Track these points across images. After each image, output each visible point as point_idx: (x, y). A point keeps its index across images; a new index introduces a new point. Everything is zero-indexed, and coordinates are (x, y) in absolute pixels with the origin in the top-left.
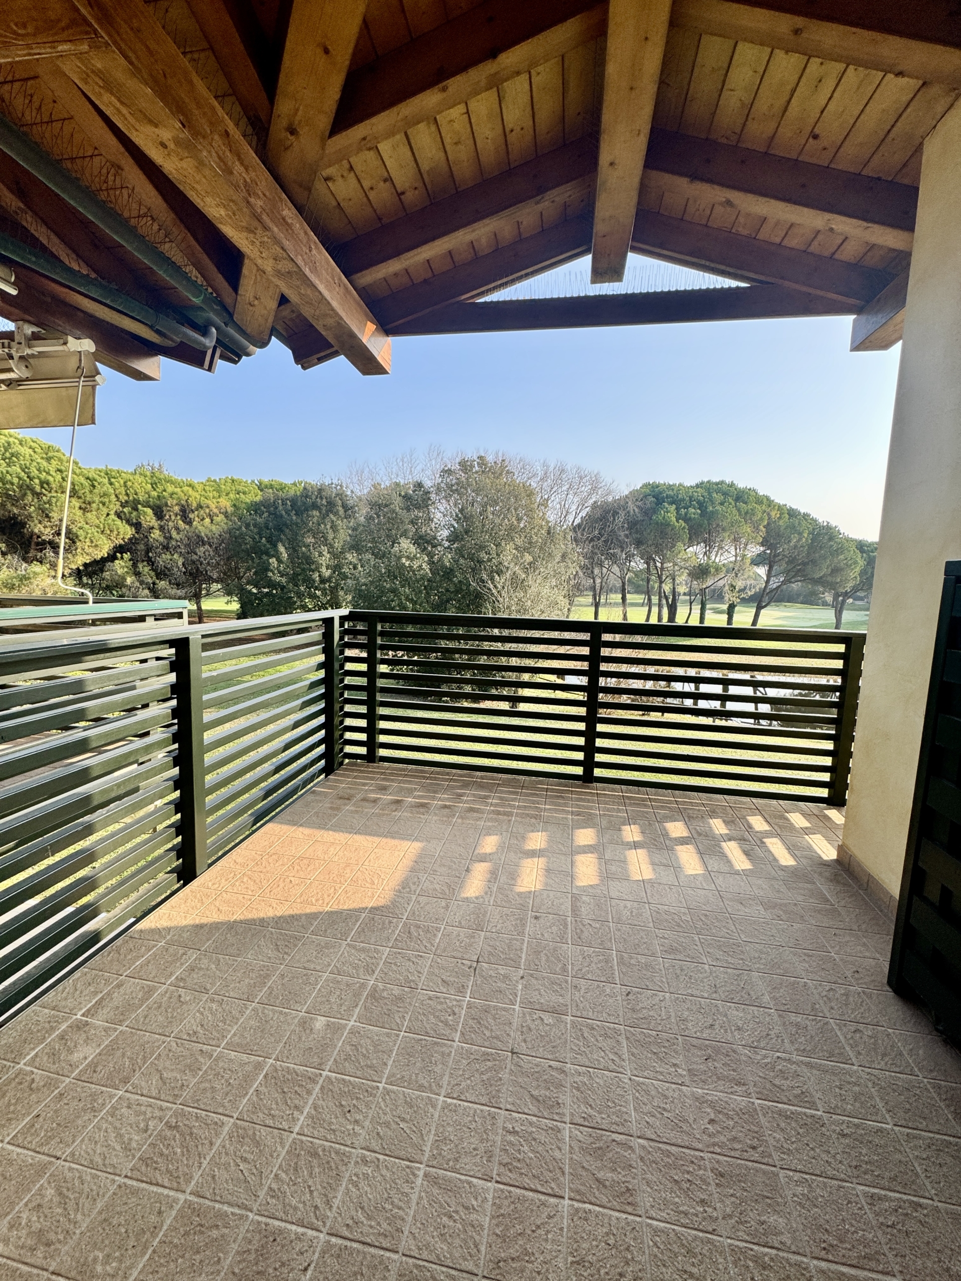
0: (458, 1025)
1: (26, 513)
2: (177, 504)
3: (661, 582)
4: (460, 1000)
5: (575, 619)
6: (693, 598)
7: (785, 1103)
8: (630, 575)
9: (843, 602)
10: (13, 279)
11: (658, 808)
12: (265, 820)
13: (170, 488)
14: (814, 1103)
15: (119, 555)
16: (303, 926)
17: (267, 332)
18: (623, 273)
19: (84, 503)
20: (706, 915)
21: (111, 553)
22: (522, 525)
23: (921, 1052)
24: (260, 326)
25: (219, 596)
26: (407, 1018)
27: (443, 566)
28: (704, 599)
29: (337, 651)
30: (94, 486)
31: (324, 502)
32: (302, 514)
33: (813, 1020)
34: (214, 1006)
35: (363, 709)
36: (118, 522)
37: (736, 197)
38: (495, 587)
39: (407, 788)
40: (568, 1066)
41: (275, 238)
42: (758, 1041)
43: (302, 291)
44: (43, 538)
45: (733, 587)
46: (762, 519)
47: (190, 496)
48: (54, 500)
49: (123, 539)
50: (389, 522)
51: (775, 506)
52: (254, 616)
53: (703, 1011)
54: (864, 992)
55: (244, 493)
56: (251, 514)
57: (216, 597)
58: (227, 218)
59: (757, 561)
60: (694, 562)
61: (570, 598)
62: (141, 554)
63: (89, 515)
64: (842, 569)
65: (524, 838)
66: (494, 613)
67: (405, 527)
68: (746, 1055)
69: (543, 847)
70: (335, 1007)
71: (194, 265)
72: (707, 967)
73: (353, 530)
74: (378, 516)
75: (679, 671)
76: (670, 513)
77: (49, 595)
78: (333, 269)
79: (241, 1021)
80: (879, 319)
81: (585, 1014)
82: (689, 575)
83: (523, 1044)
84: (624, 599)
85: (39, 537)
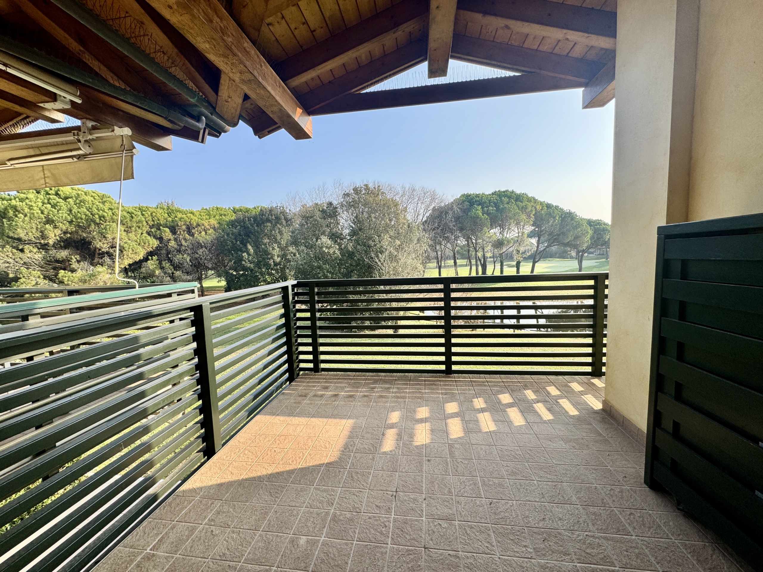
0: (389, 534)
1: (91, 236)
2: (184, 225)
3: (476, 251)
4: (388, 518)
5: (428, 277)
6: (495, 259)
7: (595, 564)
8: (457, 248)
9: (582, 255)
10: (78, 94)
11: (492, 386)
12: (255, 413)
13: (179, 215)
14: (613, 563)
15: (150, 257)
16: (285, 479)
17: (237, 117)
18: (447, 71)
19: (127, 227)
20: (530, 450)
21: (145, 257)
22: (393, 223)
23: (671, 523)
24: (232, 114)
25: (213, 278)
26: (357, 532)
27: (348, 251)
28: (502, 259)
29: (291, 307)
30: (132, 217)
31: (273, 217)
32: (261, 225)
33: (603, 510)
34: (235, 536)
35: (309, 340)
36: (149, 238)
37: (512, 23)
38: (380, 261)
39: (340, 387)
40: (460, 553)
41: (240, 60)
42: (573, 526)
43: (258, 91)
44: (103, 250)
45: (518, 251)
46: (531, 211)
47: (192, 219)
48: (108, 227)
49: (152, 248)
50: (314, 227)
51: (538, 203)
52: (236, 289)
53: (537, 510)
54: (631, 489)
55: (225, 215)
56: (229, 228)
57: (211, 278)
58: (210, 49)
59: (531, 235)
60: (495, 238)
61: (424, 264)
62: (164, 256)
63: (130, 234)
64: (580, 237)
65: (415, 411)
66: (380, 276)
67: (324, 229)
68: (567, 536)
69: (427, 416)
70: (311, 530)
71: (190, 79)
72: (535, 482)
73: (292, 233)
74: (307, 224)
75: (491, 303)
76: (478, 211)
77: (108, 285)
78: (275, 77)
79: (253, 544)
80: (598, 89)
81: (466, 519)
82: (492, 246)
83: (431, 542)
84: (455, 263)
85: (100, 250)
